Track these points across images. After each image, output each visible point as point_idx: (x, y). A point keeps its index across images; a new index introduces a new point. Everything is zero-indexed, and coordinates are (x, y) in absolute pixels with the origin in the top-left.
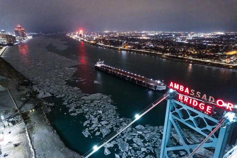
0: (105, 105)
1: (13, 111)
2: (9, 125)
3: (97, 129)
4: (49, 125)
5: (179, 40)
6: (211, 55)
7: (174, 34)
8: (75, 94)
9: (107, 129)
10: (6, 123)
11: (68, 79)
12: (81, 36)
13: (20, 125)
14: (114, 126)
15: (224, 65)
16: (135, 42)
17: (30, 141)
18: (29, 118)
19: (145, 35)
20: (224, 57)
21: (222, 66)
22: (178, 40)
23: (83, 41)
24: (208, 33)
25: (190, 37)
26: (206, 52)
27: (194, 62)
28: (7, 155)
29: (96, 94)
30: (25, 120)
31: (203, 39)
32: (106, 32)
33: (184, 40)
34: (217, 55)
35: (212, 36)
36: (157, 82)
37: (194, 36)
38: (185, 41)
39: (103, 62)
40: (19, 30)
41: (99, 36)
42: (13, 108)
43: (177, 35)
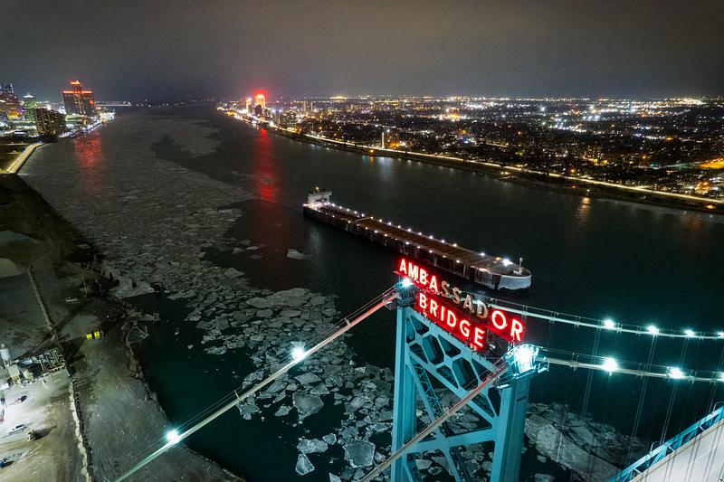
0: (315, 324)
1: (38, 336)
2: (21, 376)
3: (283, 395)
4: (138, 378)
5: (559, 124)
6: (651, 171)
7: (544, 103)
8: (227, 290)
9: (314, 400)
10: (14, 372)
11: (211, 245)
12: (260, 113)
13: (54, 378)
14: (336, 389)
15: (690, 200)
16: (423, 129)
17: (78, 425)
18: (84, 356)
19: (454, 108)
20: (691, 176)
21: (683, 204)
22: (554, 123)
23: (264, 126)
24: (652, 102)
25: (594, 114)
26: (638, 161)
27: (597, 192)
28: (10, 463)
29: (290, 291)
30: (70, 361)
31: (635, 119)
32: (338, 98)
33: (573, 124)
34: (670, 169)
35: (664, 110)
36: (499, 263)
37: (608, 111)
38: (577, 127)
39: (327, 196)
40: (77, 94)
41: (315, 111)
42: (41, 326)
43: (552, 109)
